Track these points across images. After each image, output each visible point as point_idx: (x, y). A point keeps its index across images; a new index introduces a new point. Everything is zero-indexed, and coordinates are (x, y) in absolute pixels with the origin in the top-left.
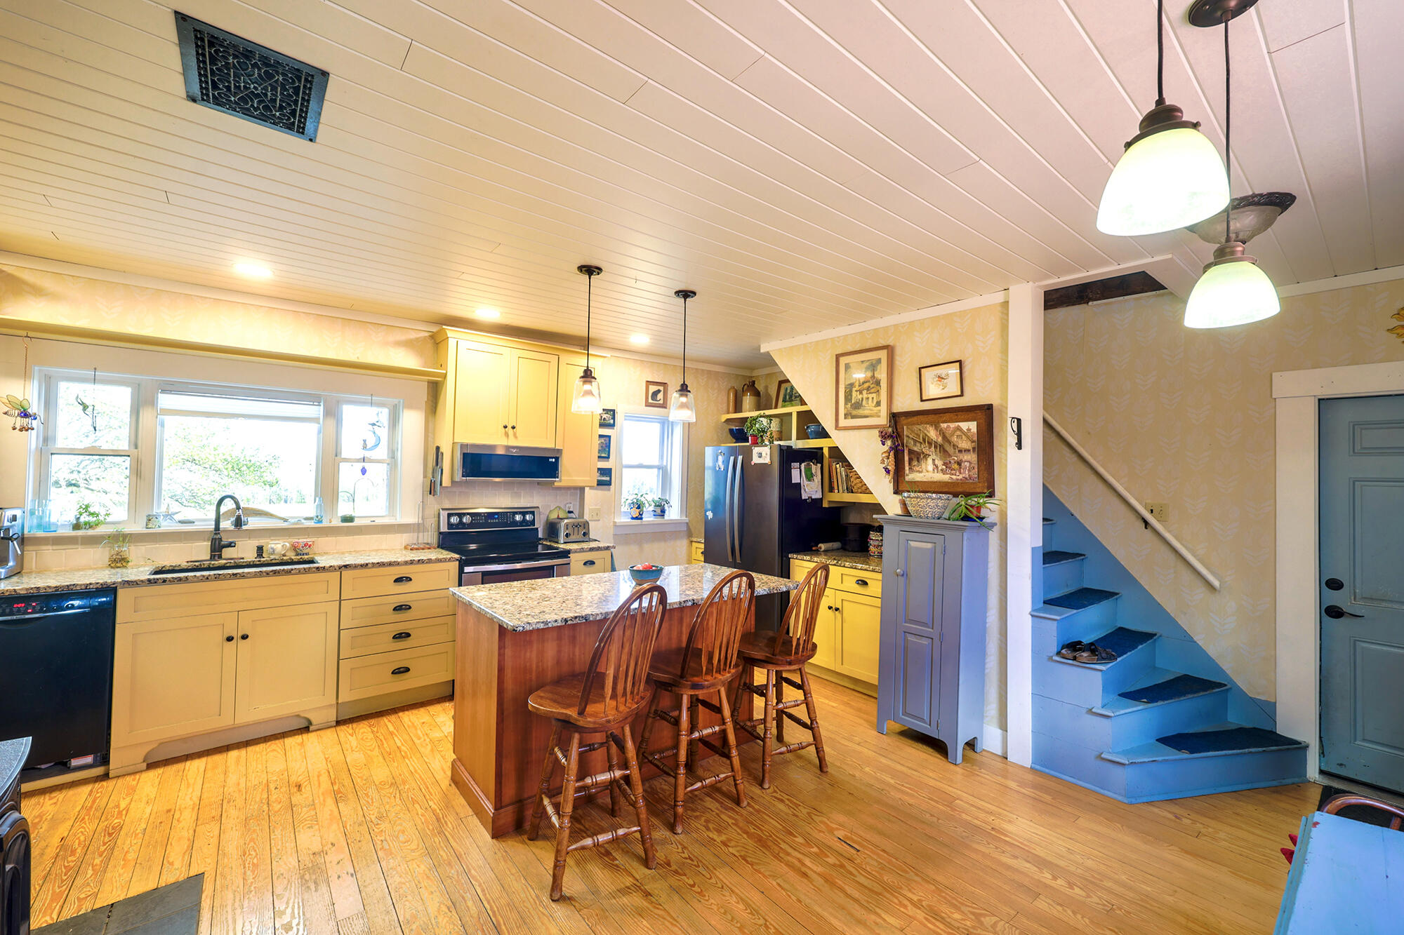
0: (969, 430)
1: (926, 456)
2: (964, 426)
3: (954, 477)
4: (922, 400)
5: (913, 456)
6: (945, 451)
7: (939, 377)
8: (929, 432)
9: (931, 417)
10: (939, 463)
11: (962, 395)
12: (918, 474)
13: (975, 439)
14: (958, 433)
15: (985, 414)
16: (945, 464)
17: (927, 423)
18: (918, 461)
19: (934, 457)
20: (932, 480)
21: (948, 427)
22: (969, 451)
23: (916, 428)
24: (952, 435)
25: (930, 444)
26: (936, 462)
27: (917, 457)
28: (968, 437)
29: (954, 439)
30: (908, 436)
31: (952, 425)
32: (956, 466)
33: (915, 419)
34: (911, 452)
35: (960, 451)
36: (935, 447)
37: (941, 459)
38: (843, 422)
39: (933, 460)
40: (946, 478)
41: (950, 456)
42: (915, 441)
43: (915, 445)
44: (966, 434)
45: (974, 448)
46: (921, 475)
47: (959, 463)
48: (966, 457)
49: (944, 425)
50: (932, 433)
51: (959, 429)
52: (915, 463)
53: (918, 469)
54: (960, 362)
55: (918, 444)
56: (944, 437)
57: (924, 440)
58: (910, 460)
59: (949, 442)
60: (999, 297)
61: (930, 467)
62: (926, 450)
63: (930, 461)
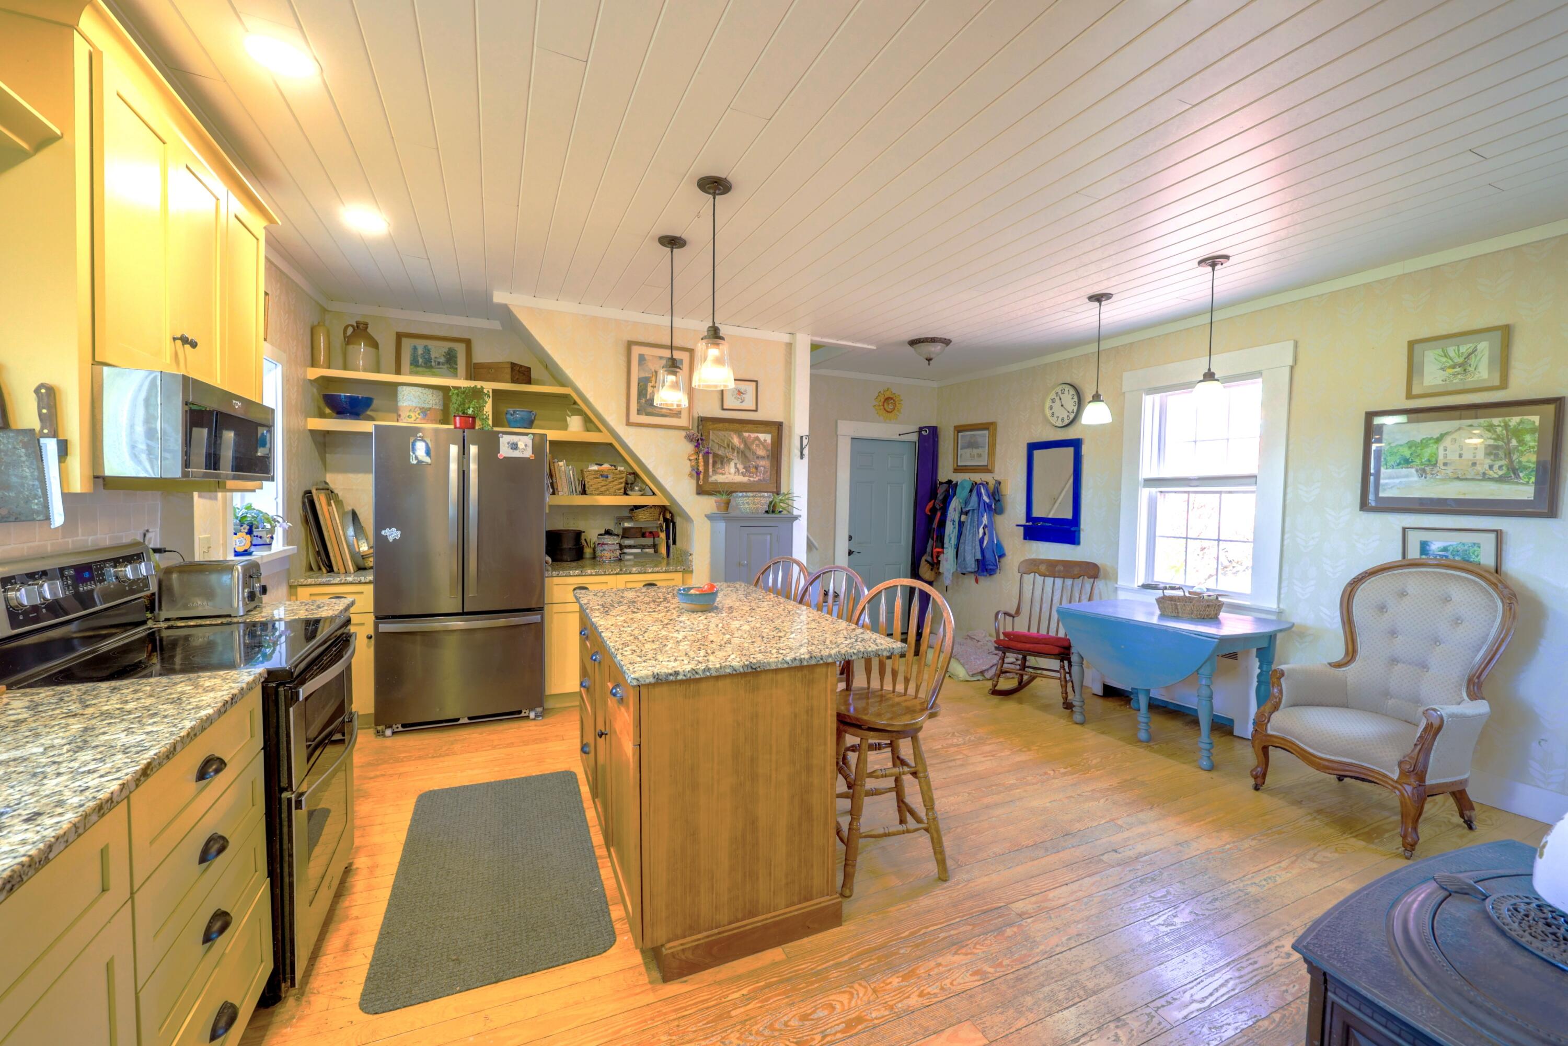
0: (765, 440)
1: (729, 460)
2: (762, 436)
3: (752, 479)
4: (723, 409)
5: (717, 459)
6: (746, 457)
7: (739, 391)
8: (732, 438)
9: (737, 426)
10: (740, 467)
11: (756, 411)
12: (720, 476)
13: (770, 448)
14: (757, 442)
15: (777, 429)
16: (745, 468)
17: (732, 430)
18: (722, 464)
19: (737, 461)
20: (734, 481)
21: (749, 436)
22: (764, 457)
23: (721, 434)
24: (753, 443)
25: (733, 449)
26: (738, 466)
27: (720, 461)
28: (764, 446)
29: (754, 447)
30: (713, 441)
31: (753, 435)
32: (754, 470)
33: (721, 425)
34: (716, 456)
35: (758, 457)
36: (738, 452)
37: (742, 463)
38: (634, 418)
39: (736, 464)
40: (745, 479)
41: (749, 461)
42: (720, 446)
43: (719, 449)
44: (763, 444)
45: (768, 456)
46: (724, 477)
47: (756, 468)
48: (762, 463)
49: (746, 434)
50: (736, 441)
51: (757, 438)
52: (719, 465)
53: (721, 471)
54: (756, 382)
55: (723, 449)
56: (746, 444)
57: (728, 445)
58: (714, 463)
59: (750, 449)
60: (786, 338)
61: (733, 470)
62: (729, 455)
63: (732, 464)
